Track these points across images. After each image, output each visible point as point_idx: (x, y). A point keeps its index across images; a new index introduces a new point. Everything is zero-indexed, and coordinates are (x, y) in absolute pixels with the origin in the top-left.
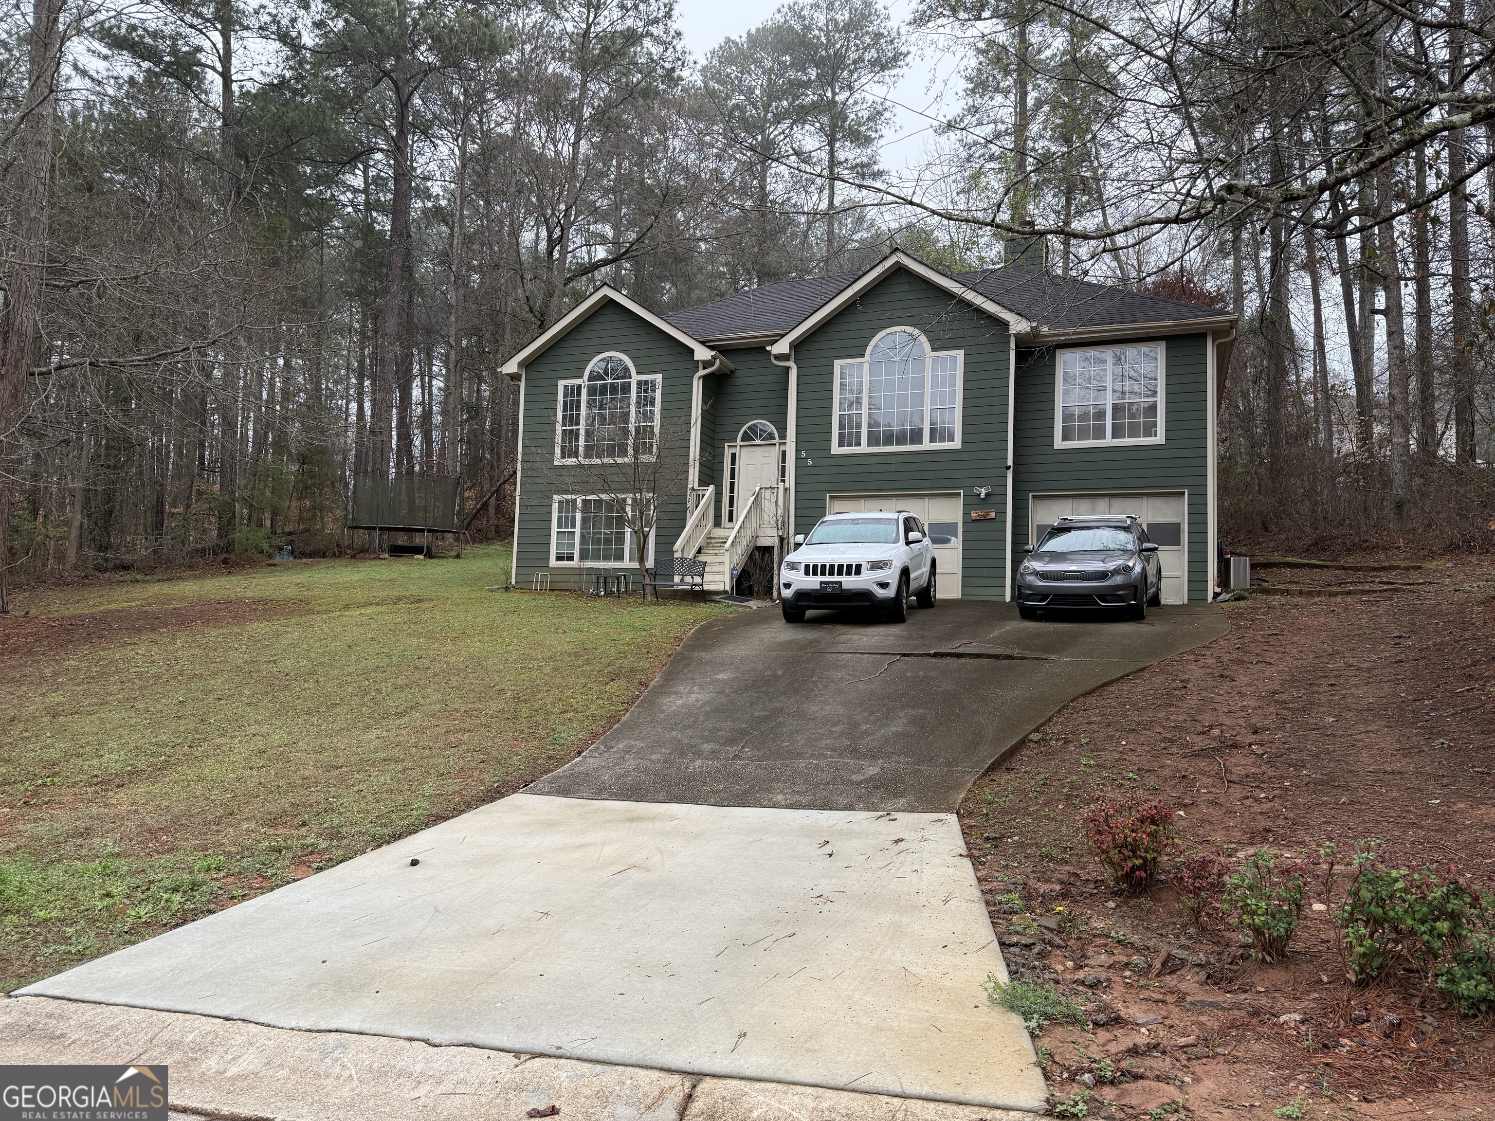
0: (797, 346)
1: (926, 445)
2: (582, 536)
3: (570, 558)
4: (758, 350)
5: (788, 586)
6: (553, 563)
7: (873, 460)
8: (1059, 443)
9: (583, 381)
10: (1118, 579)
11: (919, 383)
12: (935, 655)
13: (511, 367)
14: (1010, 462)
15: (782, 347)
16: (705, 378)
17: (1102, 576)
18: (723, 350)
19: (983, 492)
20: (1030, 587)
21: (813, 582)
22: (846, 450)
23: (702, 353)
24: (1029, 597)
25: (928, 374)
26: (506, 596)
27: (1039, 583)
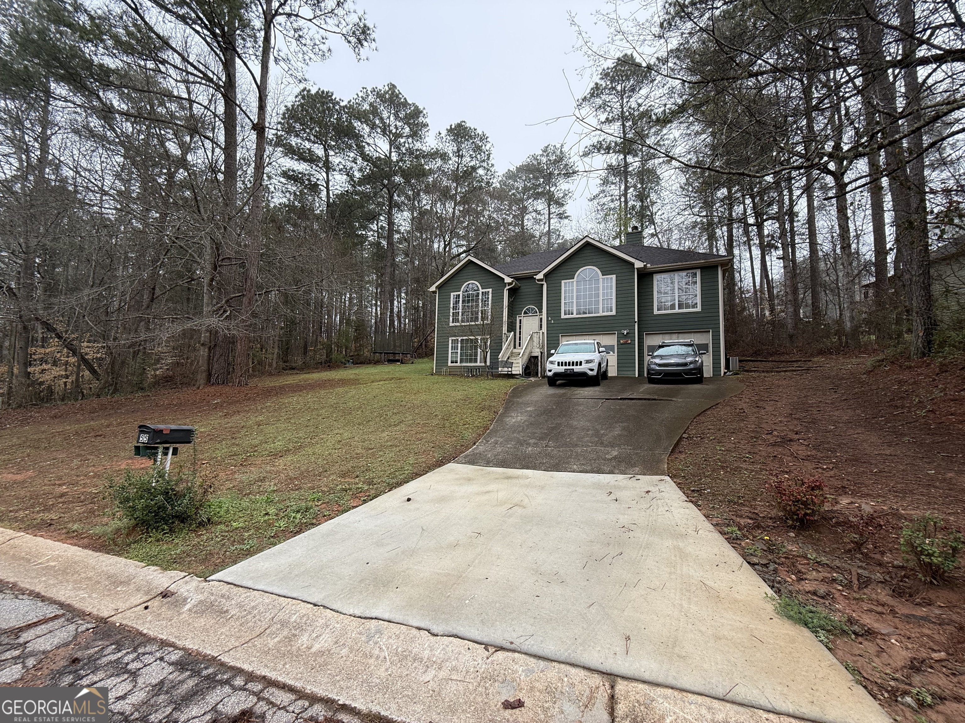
0: (546, 276)
1: (601, 314)
2: (461, 353)
3: (456, 362)
4: (530, 278)
5: (550, 371)
6: (450, 364)
7: (579, 320)
8: (656, 312)
9: (461, 293)
10: (692, 366)
11: (597, 289)
12: (621, 399)
13: (433, 289)
14: (636, 320)
15: (540, 276)
16: (509, 289)
17: (685, 364)
18: (517, 279)
19: (625, 332)
20: (653, 370)
21: (562, 369)
22: (567, 316)
23: (508, 280)
24: (653, 374)
25: (601, 285)
26: (432, 377)
27: (657, 368)
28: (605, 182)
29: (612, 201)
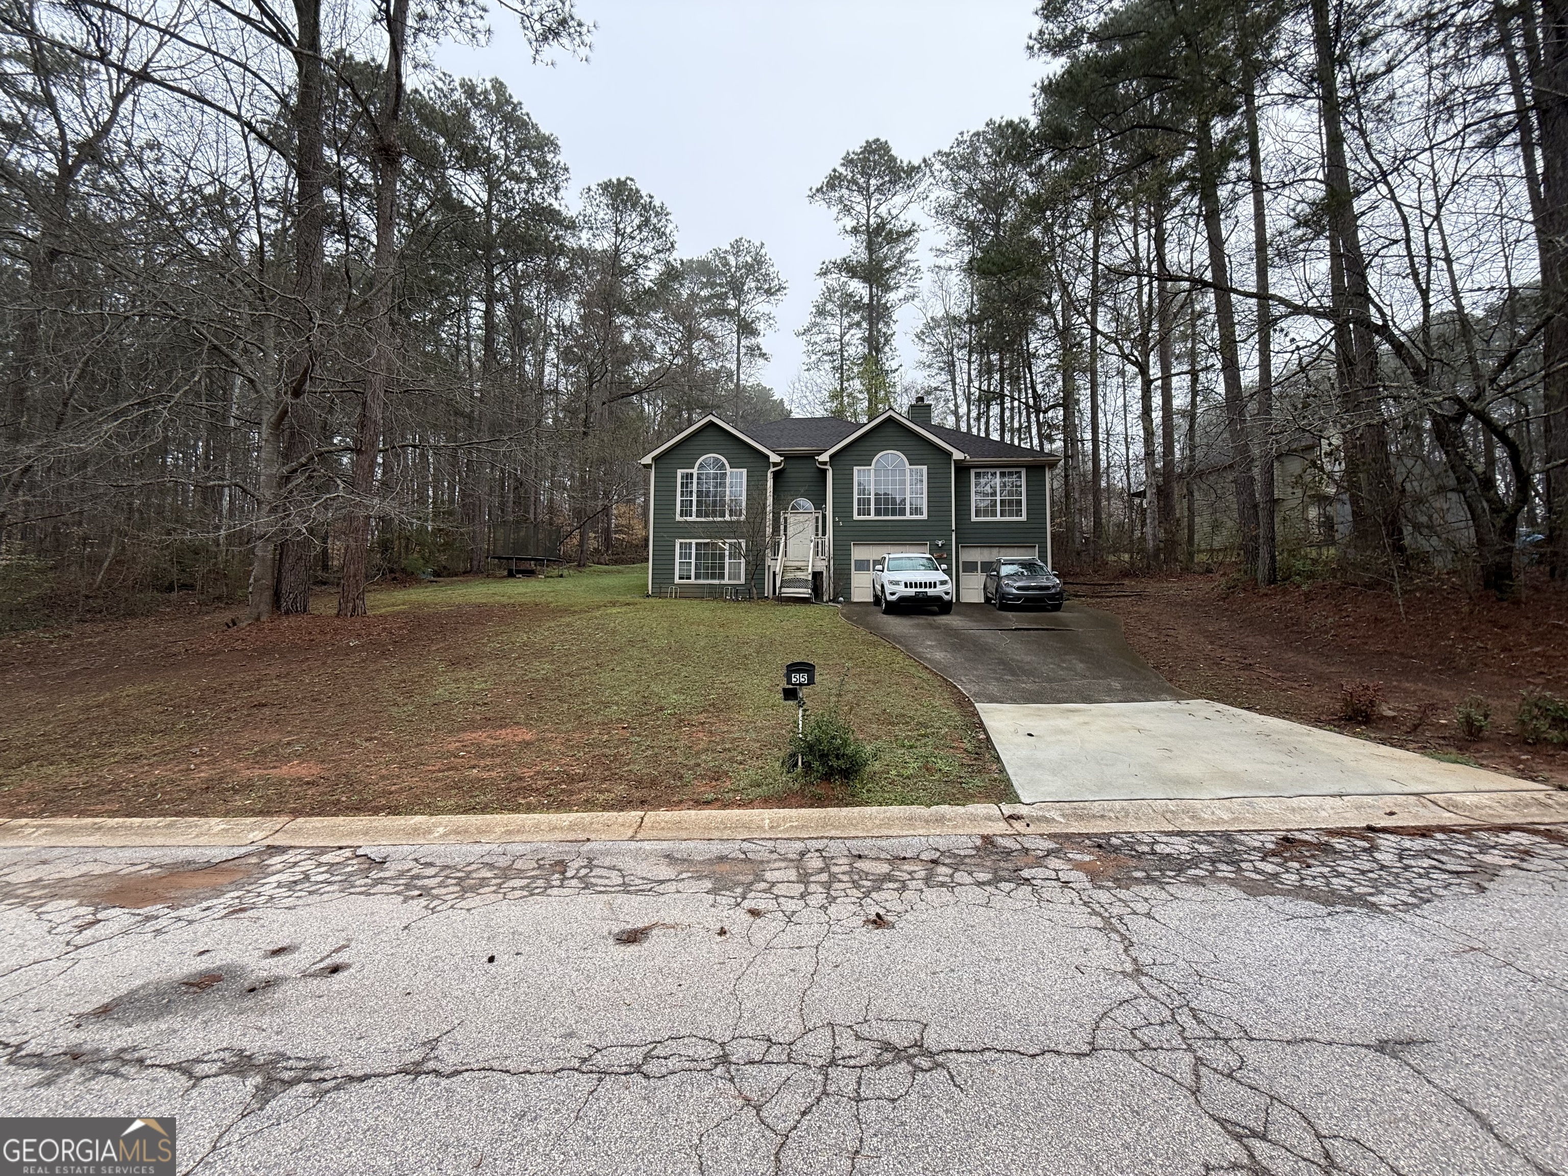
0: (833, 457)
1: (908, 517)
2: (696, 564)
3: (689, 578)
4: (810, 457)
5: (893, 594)
6: (677, 580)
7: (878, 524)
8: (974, 518)
9: (695, 471)
10: (1053, 591)
11: (903, 482)
13: (647, 460)
14: (954, 527)
15: (825, 457)
16: (775, 473)
17: (1048, 588)
18: (787, 457)
19: (940, 543)
20: (1009, 594)
21: (911, 592)
22: (862, 518)
23: (774, 458)
24: (1010, 599)
25: (908, 478)
26: (645, 600)
27: (1015, 591)
28: (821, 312)
29: (828, 341)
